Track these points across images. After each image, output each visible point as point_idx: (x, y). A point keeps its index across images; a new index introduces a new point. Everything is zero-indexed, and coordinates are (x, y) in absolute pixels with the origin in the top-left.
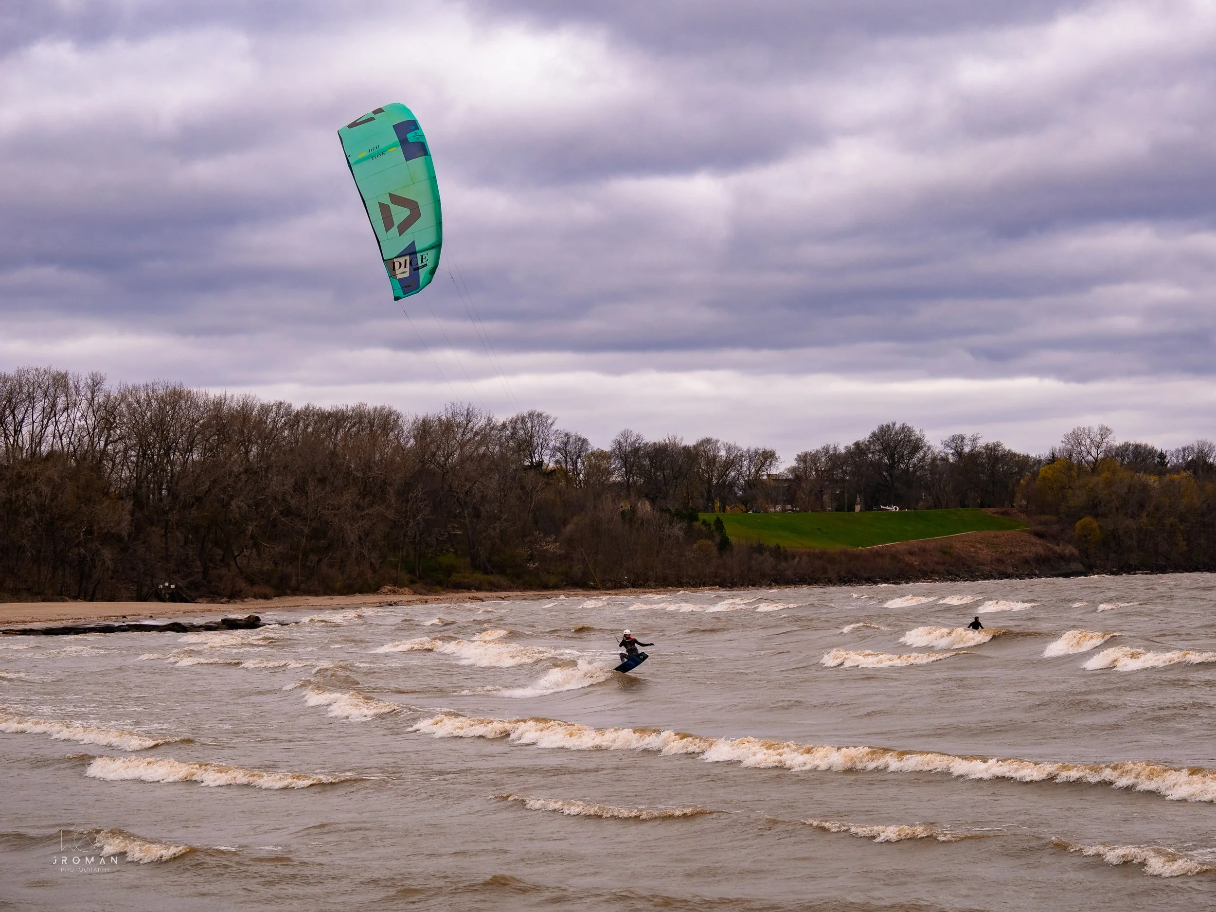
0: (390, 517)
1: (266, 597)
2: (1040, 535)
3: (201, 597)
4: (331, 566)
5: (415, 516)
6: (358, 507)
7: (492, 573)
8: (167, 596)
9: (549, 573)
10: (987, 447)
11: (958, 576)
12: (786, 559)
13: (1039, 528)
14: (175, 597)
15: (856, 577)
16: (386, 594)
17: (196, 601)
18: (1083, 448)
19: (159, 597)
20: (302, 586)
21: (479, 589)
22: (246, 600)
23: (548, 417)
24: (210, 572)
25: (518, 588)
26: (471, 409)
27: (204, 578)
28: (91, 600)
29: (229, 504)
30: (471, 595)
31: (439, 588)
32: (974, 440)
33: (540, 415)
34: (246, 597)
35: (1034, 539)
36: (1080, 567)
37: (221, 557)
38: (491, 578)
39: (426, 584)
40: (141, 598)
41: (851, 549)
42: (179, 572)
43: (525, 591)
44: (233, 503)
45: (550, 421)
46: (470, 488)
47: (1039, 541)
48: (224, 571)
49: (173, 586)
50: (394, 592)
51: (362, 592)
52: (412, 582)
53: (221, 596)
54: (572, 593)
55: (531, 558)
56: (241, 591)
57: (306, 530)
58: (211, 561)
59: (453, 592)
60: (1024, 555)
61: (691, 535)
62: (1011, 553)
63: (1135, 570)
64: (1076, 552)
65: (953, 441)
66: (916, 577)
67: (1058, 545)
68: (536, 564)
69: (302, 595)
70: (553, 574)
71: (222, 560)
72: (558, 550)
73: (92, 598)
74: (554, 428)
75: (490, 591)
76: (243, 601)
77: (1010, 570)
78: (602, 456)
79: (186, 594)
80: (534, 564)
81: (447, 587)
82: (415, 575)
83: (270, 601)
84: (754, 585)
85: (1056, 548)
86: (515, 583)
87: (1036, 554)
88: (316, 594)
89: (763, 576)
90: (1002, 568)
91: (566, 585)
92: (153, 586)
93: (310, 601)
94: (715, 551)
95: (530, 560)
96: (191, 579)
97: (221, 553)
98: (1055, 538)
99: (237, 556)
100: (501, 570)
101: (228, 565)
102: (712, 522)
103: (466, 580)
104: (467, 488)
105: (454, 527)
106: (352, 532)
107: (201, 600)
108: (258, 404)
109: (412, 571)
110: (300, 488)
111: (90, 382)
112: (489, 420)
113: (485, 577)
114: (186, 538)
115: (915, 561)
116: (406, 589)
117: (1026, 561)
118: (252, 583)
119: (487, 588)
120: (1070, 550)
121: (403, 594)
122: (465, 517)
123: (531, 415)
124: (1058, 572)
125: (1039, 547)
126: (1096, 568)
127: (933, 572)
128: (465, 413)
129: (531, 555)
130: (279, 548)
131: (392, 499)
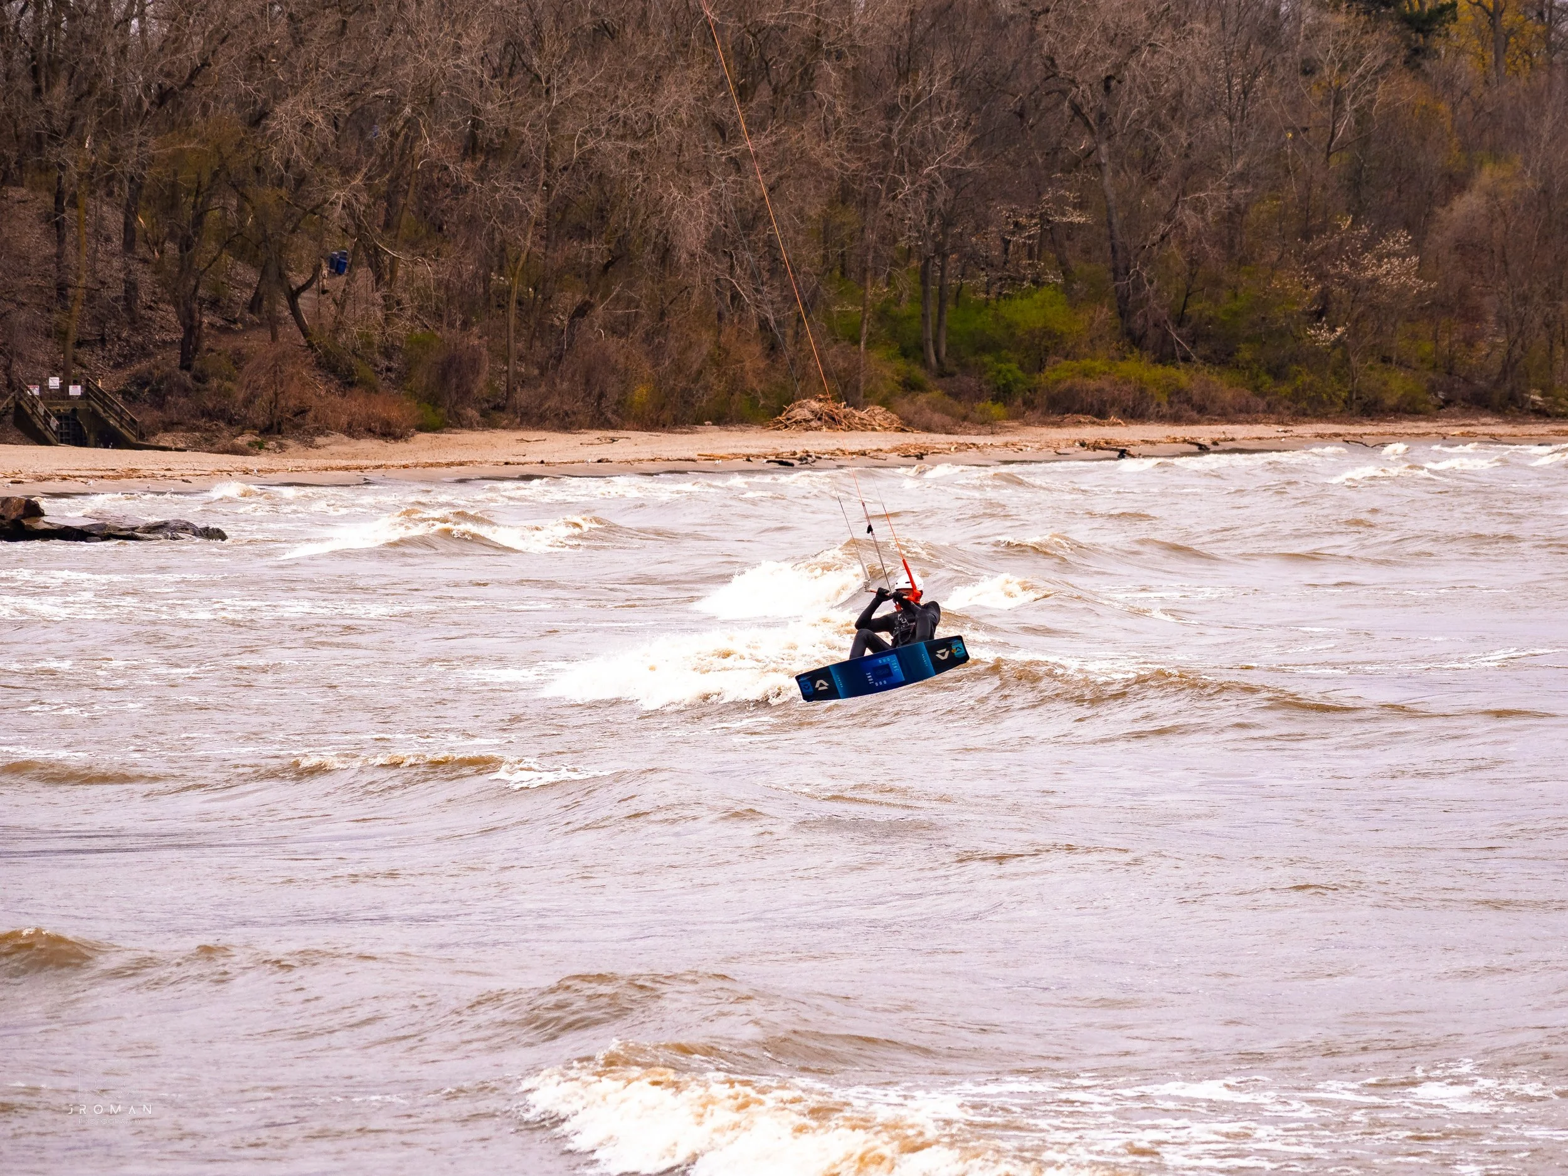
0: (827, 163)
1: (389, 432)
3: (169, 427)
4: (619, 328)
5: (917, 165)
6: (721, 129)
7: (1186, 359)
8: (55, 424)
9: (1386, 360)
14: (84, 426)
16: (804, 425)
17: (153, 441)
20: (523, 396)
21: (1135, 414)
22: (320, 440)
24: (206, 344)
25: (1272, 412)
27: (185, 366)
30: (1091, 432)
31: (997, 410)
34: (320, 432)
37: (248, 295)
38: (1181, 376)
39: (956, 395)
42: (103, 341)
43: (1296, 422)
46: (1119, 66)
48: (255, 342)
49: (75, 391)
50: (832, 422)
51: (723, 419)
52: (911, 386)
53: (237, 423)
54: (1457, 431)
55: (1320, 314)
56: (302, 412)
57: (536, 207)
58: (215, 304)
59: (1044, 424)
68: (1340, 330)
69: (518, 427)
70: (1400, 364)
71: (254, 305)
72: (1413, 281)
76: (310, 445)
79: (120, 415)
80: (1332, 330)
81: (1029, 404)
82: (925, 363)
83: (401, 446)
86: (1263, 396)
88: (565, 423)
91: (1447, 403)
92: (7, 386)
93: (540, 446)
95: (1319, 315)
96: (141, 366)
97: (252, 276)
99: (303, 288)
100: (1219, 349)
101: (273, 324)
103: (1092, 384)
104: (1107, 67)
105: (1060, 201)
106: (690, 216)
107: (166, 439)
109: (912, 351)
113: (1159, 371)
114: (129, 228)
116: (879, 410)
118: (348, 382)
119: (1165, 409)
121: (864, 426)
122: (1099, 166)
129: (1325, 297)
130: (442, 268)
131: (837, 102)
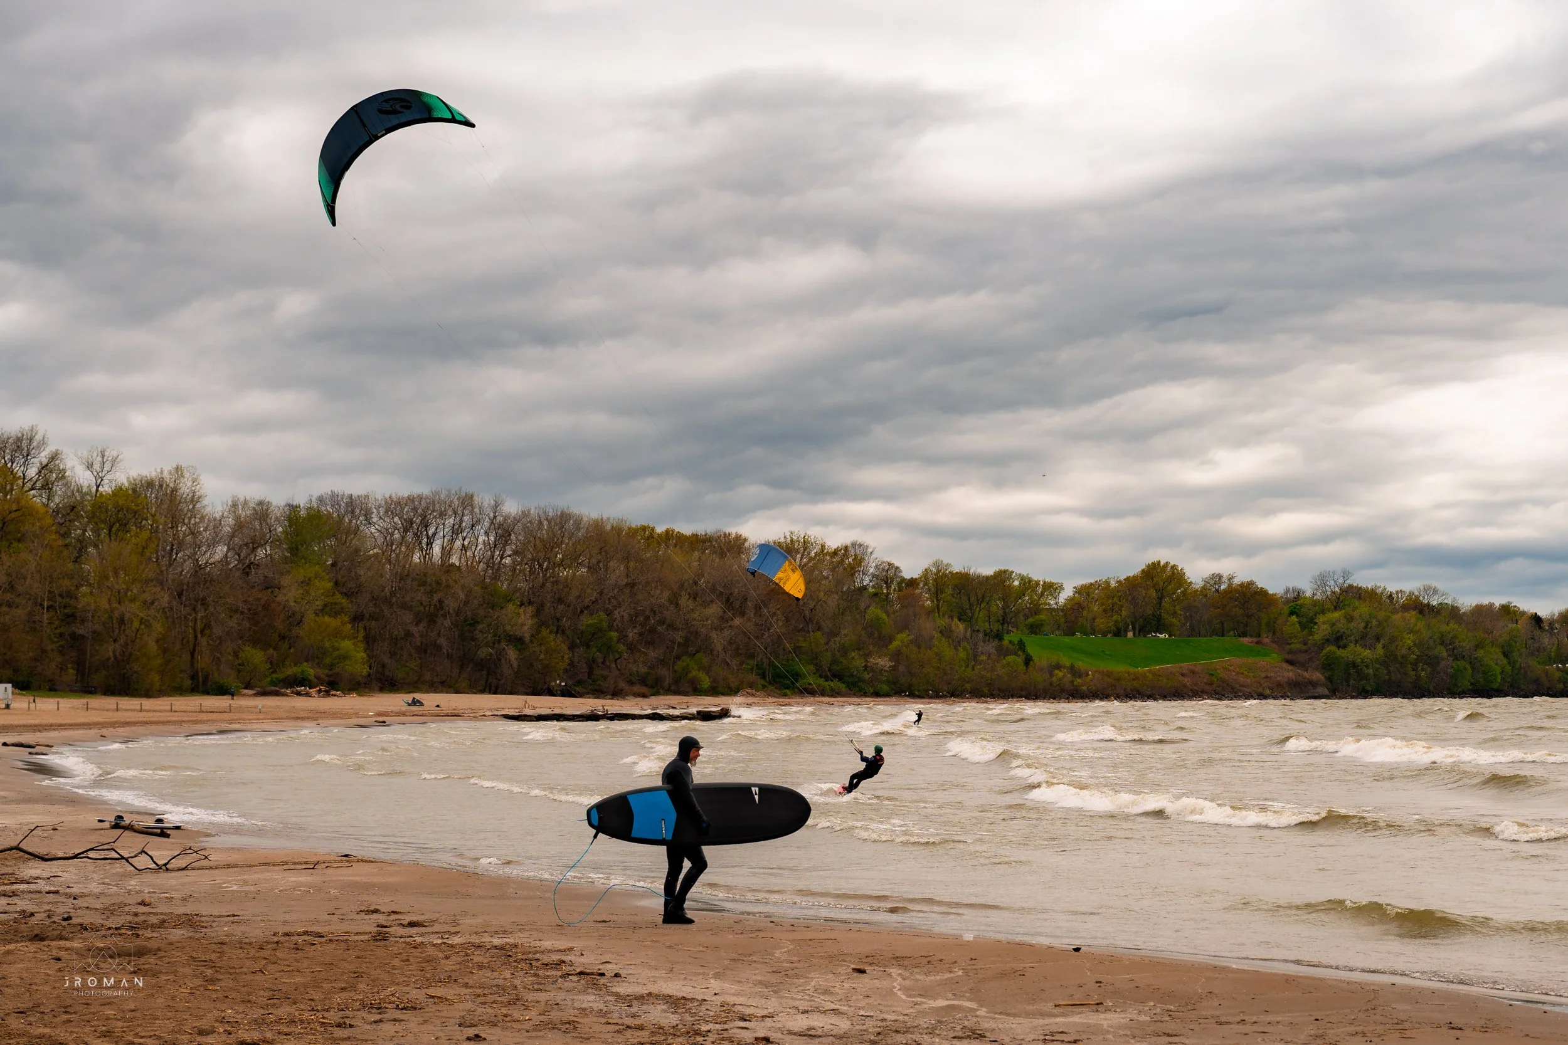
2: (1290, 662)
3: (588, 693)
5: (769, 629)
6: (723, 619)
8: (559, 692)
10: (1242, 585)
11: (1224, 696)
12: (1080, 676)
13: (1290, 657)
14: (566, 693)
15: (1140, 694)
16: (745, 696)
17: (583, 697)
18: (1327, 588)
19: (551, 693)
20: (673, 688)
23: (867, 547)
24: (594, 672)
26: (807, 537)
27: (589, 677)
28: (495, 693)
29: (612, 612)
32: (1230, 578)
33: (860, 545)
34: (627, 696)
35: (1285, 665)
36: (1326, 692)
37: (603, 660)
39: (777, 688)
40: (535, 692)
41: (1132, 670)
42: (567, 672)
44: (616, 612)
45: (870, 550)
46: (815, 606)
47: (1290, 668)
48: (606, 672)
49: (563, 684)
50: (752, 695)
51: (724, 694)
52: (764, 686)
53: (605, 693)
55: (865, 670)
56: (622, 690)
57: (678, 638)
58: (594, 663)
60: (1278, 679)
61: (1003, 652)
62: (1266, 677)
63: (1371, 695)
64: (1322, 678)
65: (1212, 579)
66: (1189, 695)
67: (1307, 671)
68: (870, 675)
69: (673, 695)
70: (883, 683)
71: (603, 663)
73: (495, 690)
74: (873, 556)
75: (832, 696)
77: (1268, 692)
78: (912, 583)
79: (575, 690)
80: (868, 675)
82: (766, 680)
83: (647, 699)
84: (1054, 699)
85: (1306, 674)
87: (1289, 679)
88: (686, 694)
89: (1063, 691)
90: (1260, 690)
91: (895, 693)
92: (545, 683)
94: (1022, 667)
96: (578, 678)
98: (1304, 666)
99: (618, 659)
100: (838, 676)
101: (609, 667)
102: (1016, 642)
103: (810, 687)
104: (812, 606)
105: (799, 640)
106: (719, 641)
107: (587, 697)
108: (626, 528)
109: (763, 676)
110: (674, 600)
111: (493, 503)
112: (823, 546)
113: (826, 683)
115: (1187, 681)
117: (1279, 685)
120: (1317, 676)
123: (854, 545)
124: (1307, 695)
125: (1290, 673)
126: (1339, 692)
127: (1203, 692)
128: (802, 540)
129: (866, 667)
130: (653, 654)
131: (751, 613)
